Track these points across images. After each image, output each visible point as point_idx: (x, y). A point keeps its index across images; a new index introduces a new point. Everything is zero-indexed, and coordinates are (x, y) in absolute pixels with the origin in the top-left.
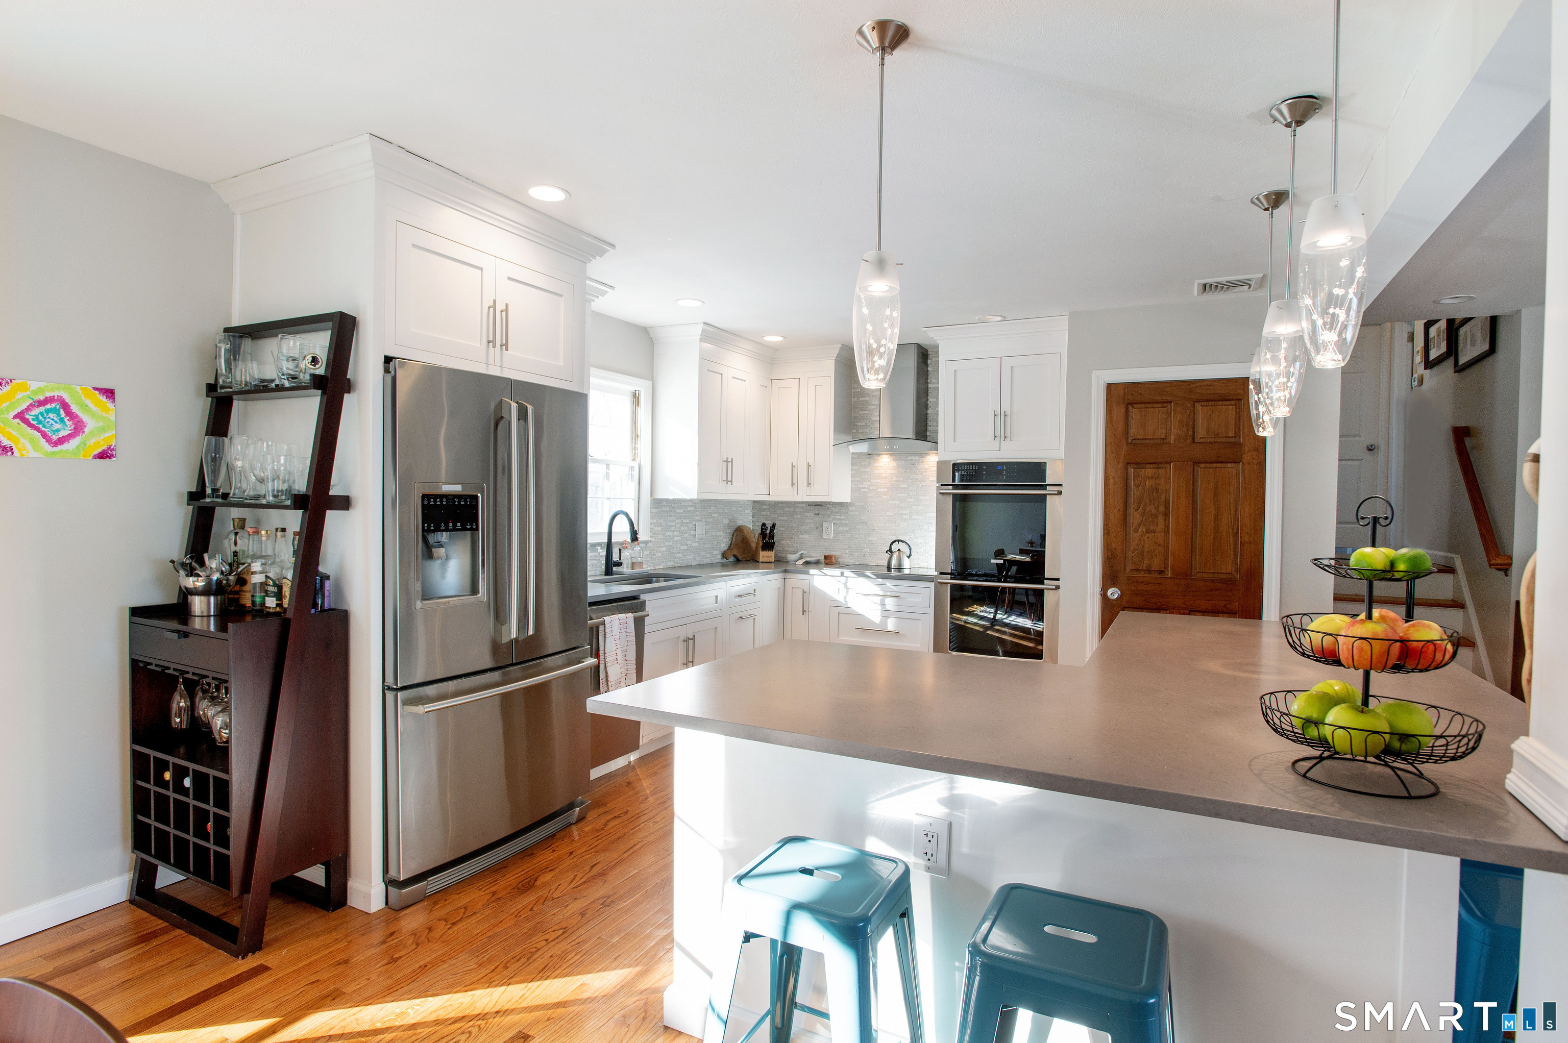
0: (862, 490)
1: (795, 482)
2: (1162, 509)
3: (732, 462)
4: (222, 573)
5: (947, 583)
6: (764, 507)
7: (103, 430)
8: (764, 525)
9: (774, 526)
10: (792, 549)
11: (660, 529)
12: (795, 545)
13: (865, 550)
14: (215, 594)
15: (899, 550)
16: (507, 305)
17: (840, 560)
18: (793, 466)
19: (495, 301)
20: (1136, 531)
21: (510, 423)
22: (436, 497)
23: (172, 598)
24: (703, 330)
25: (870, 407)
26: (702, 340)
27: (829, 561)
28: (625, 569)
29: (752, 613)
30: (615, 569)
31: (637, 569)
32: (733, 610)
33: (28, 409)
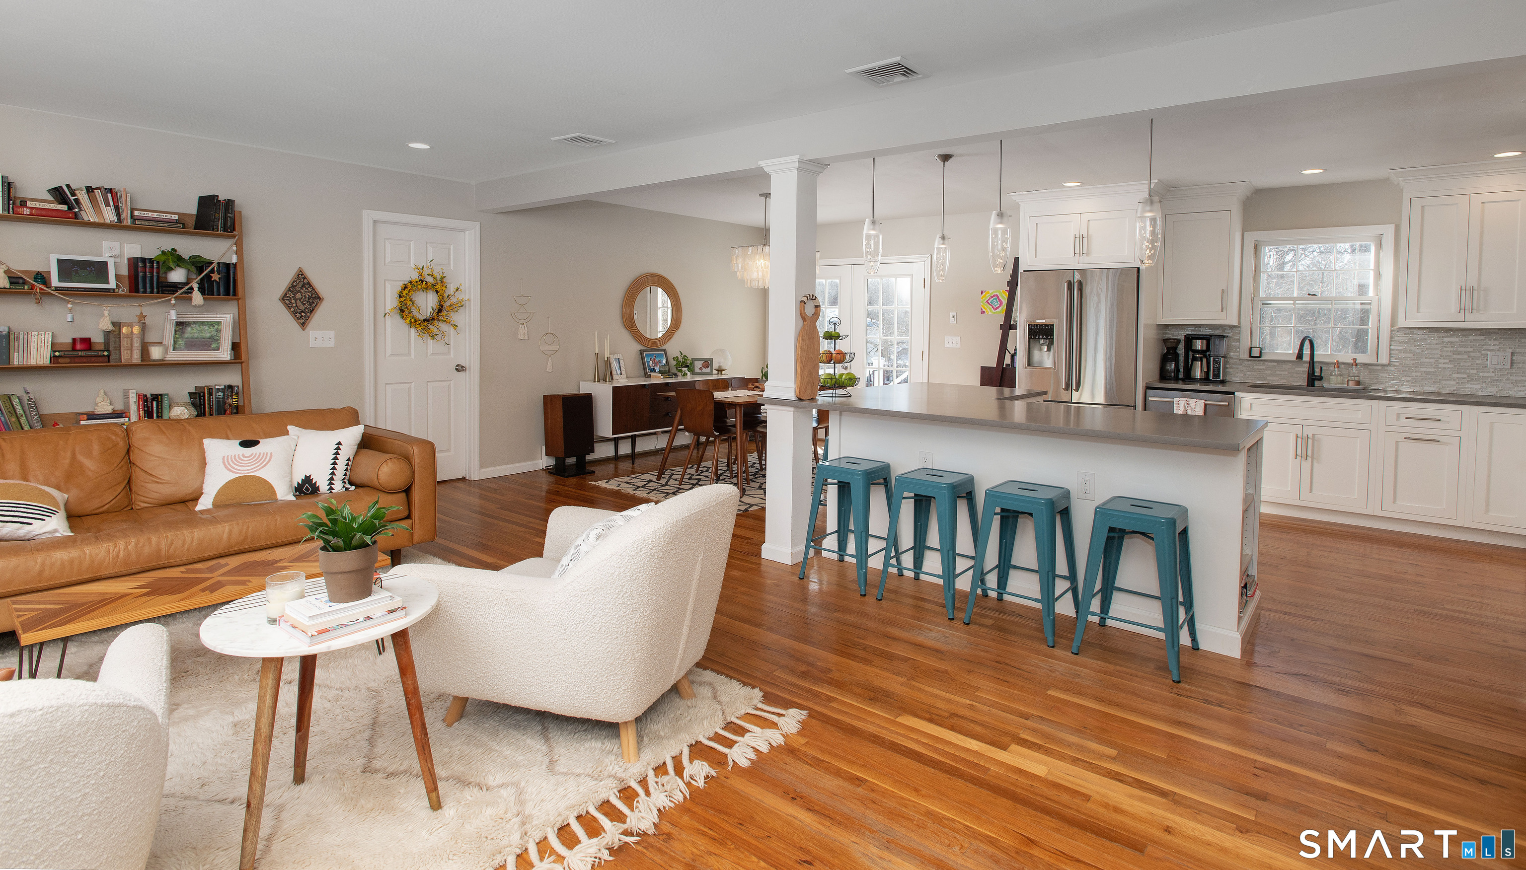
22: (1034, 325)
29: (1436, 438)
30: (1316, 383)
31: (1352, 385)
32: (1391, 428)
33: (989, 299)
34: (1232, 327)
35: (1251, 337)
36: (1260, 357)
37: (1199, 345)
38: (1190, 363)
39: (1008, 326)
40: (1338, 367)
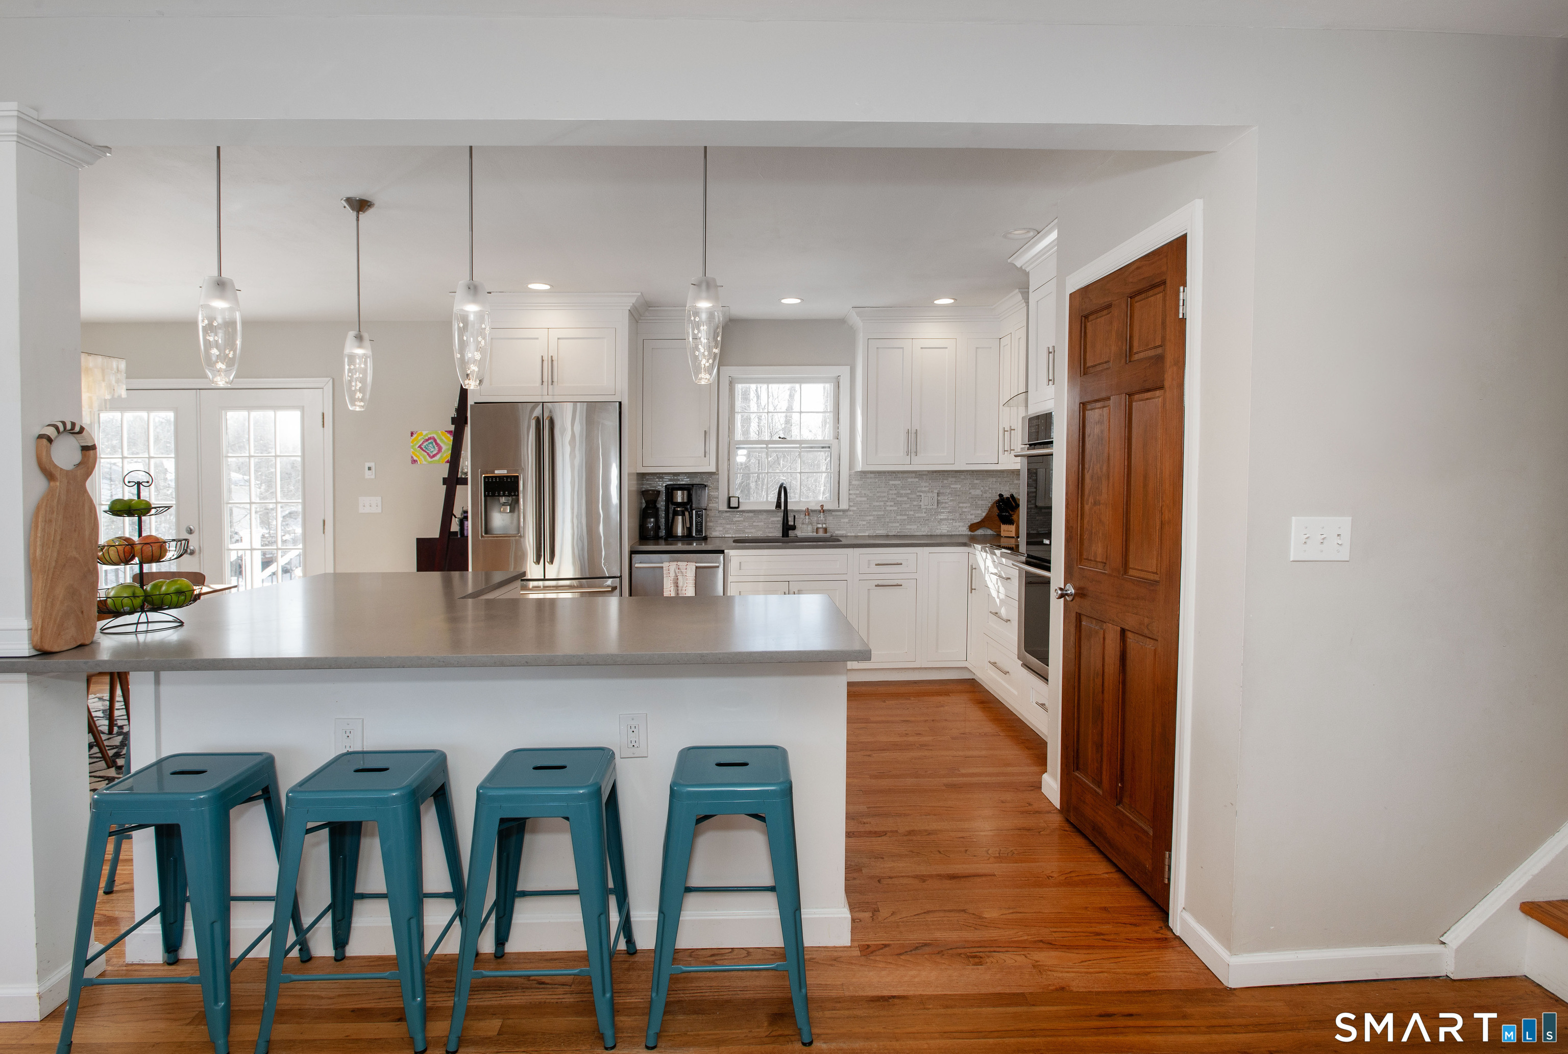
2: (1105, 468)
3: (916, 433)
7: (448, 450)
11: (864, 499)
16: (552, 356)
19: (542, 356)
22: (493, 477)
29: (899, 582)
30: (790, 532)
31: (821, 534)
32: (865, 576)
33: (422, 444)
34: (711, 474)
35: (728, 485)
36: (738, 508)
37: (680, 496)
38: (670, 521)
39: (453, 481)
40: (809, 515)
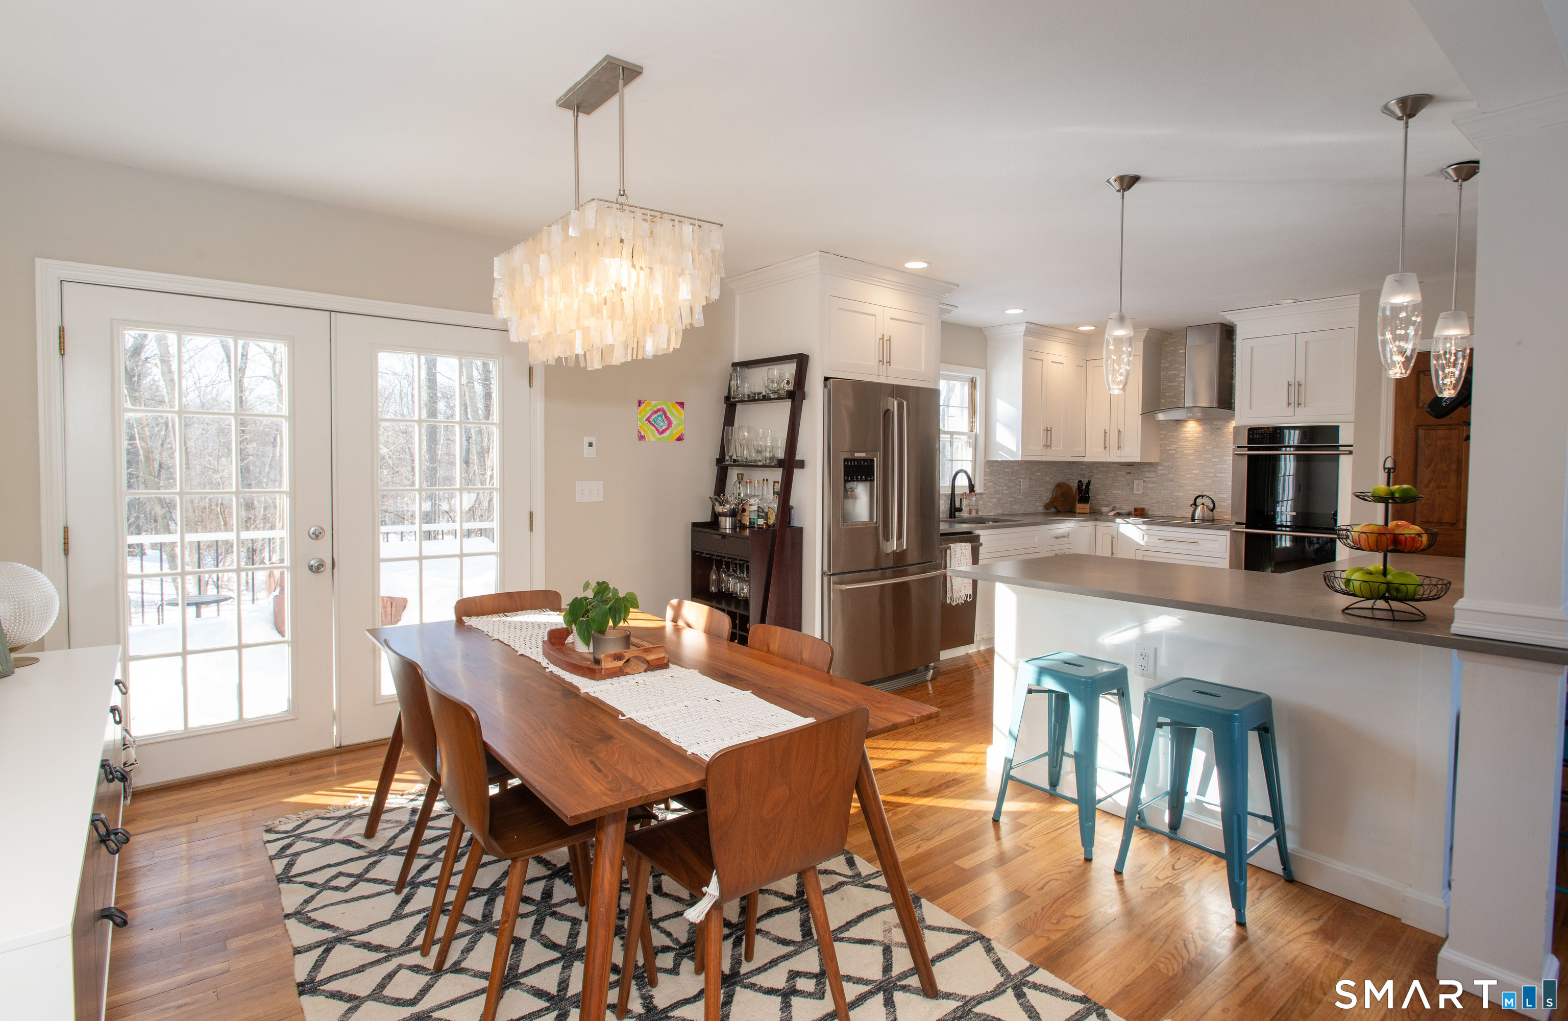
0: (1170, 452)
1: (1107, 445)
2: (1454, 466)
3: (1051, 430)
4: (736, 504)
5: (1243, 532)
6: (1082, 467)
7: (679, 425)
8: (1080, 481)
9: (1089, 483)
10: (1106, 503)
11: (991, 484)
12: (1109, 499)
13: (1172, 504)
14: (729, 516)
15: (1203, 504)
16: (890, 337)
17: (1149, 513)
18: (1105, 432)
19: (883, 335)
20: (1427, 486)
21: (893, 413)
22: (851, 460)
23: (707, 518)
24: (1026, 328)
25: (1178, 379)
26: (1025, 335)
27: (1140, 513)
28: (965, 514)
30: (957, 513)
31: (974, 515)
33: (651, 416)
